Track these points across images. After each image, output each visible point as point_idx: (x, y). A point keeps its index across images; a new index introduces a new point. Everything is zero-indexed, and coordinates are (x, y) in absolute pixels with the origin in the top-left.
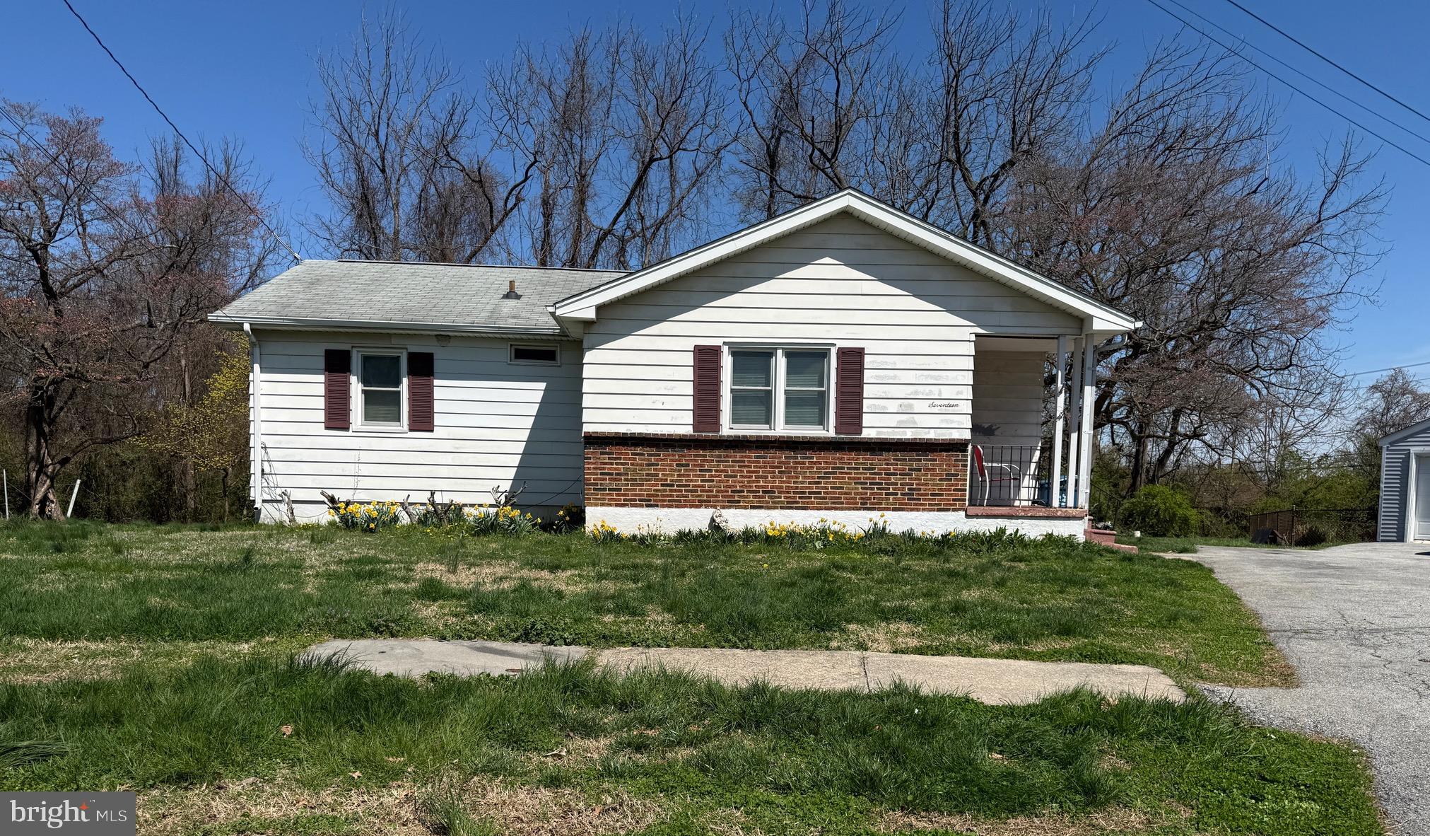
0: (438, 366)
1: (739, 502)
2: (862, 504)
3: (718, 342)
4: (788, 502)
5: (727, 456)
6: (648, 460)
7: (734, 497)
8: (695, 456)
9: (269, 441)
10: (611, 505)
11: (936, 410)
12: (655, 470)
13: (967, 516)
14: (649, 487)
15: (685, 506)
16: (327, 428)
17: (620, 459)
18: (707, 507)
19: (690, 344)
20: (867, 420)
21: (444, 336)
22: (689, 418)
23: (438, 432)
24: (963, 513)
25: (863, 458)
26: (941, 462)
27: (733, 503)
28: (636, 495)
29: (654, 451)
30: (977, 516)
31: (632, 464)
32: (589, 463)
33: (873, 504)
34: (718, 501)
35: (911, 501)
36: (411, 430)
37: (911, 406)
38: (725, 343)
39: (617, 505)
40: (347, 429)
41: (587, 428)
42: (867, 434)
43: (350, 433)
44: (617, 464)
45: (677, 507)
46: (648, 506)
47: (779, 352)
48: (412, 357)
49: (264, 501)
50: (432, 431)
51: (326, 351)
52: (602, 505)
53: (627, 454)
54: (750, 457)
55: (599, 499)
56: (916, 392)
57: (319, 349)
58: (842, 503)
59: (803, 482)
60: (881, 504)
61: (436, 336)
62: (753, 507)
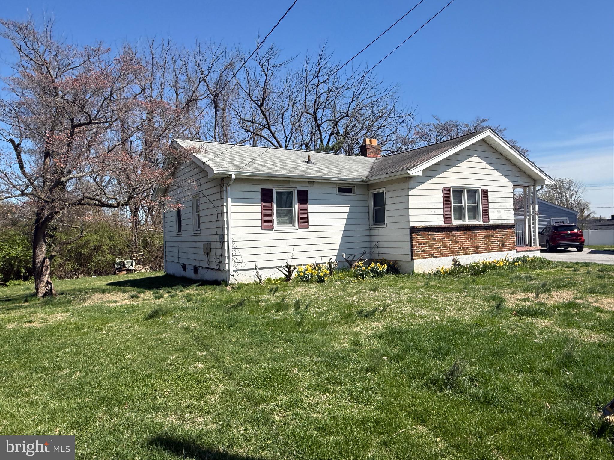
0: (310, 196)
1: (460, 253)
2: (492, 250)
3: (449, 186)
4: (473, 251)
5: (456, 234)
6: (433, 237)
7: (458, 250)
8: (447, 234)
9: (235, 238)
10: (422, 258)
11: (506, 212)
12: (435, 241)
13: (517, 252)
14: (434, 249)
15: (444, 256)
16: (262, 229)
17: (424, 237)
18: (451, 256)
19: (441, 187)
20: (491, 217)
21: (312, 182)
22: (442, 218)
23: (311, 228)
24: (515, 251)
25: (492, 232)
26: (509, 232)
27: (459, 254)
28: (430, 253)
29: (435, 233)
30: (519, 252)
31: (428, 239)
32: (414, 240)
33: (495, 249)
34: (454, 253)
35: (504, 247)
36: (299, 228)
37: (500, 211)
38: (451, 186)
39: (424, 258)
40: (271, 229)
41: (411, 224)
42: (491, 222)
43: (273, 231)
44: (423, 239)
45: (443, 256)
46: (434, 257)
47: (466, 190)
48: (299, 191)
49: (234, 271)
50: (308, 228)
51: (261, 189)
52: (419, 258)
53: (426, 235)
54: (461, 233)
55: (418, 256)
56: (501, 206)
57: (258, 188)
58: (487, 250)
59: (477, 243)
60: (496, 249)
61: (309, 182)
62: (464, 254)
